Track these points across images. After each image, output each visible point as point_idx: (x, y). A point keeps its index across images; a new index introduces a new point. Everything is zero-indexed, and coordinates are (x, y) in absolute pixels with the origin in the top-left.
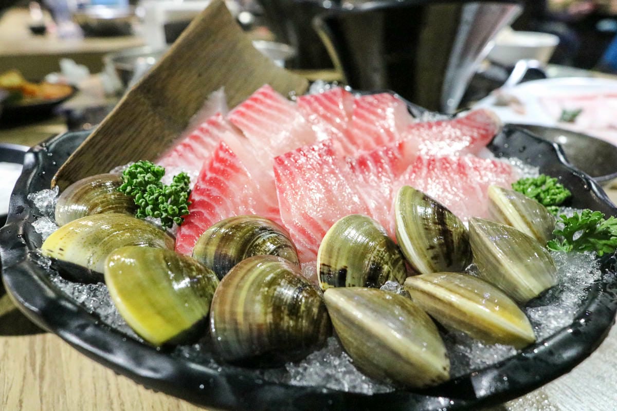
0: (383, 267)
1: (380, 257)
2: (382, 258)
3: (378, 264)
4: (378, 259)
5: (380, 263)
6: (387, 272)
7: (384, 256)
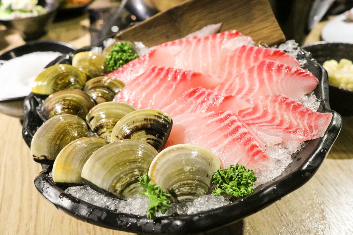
0: (104, 128)
1: (107, 124)
2: (107, 125)
3: (103, 126)
4: (105, 124)
5: (104, 126)
6: (104, 132)
7: (109, 125)
